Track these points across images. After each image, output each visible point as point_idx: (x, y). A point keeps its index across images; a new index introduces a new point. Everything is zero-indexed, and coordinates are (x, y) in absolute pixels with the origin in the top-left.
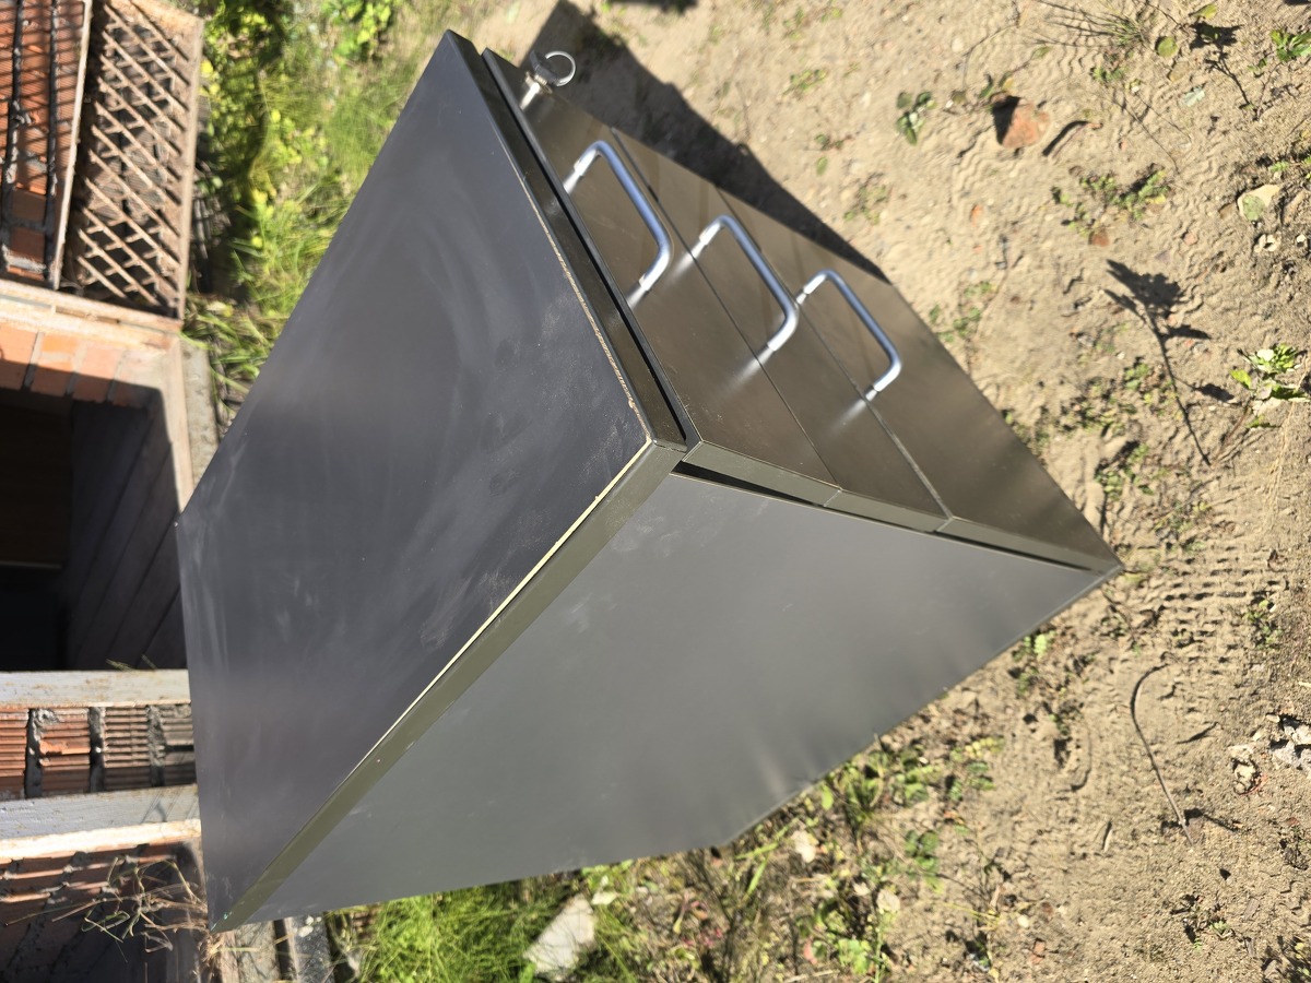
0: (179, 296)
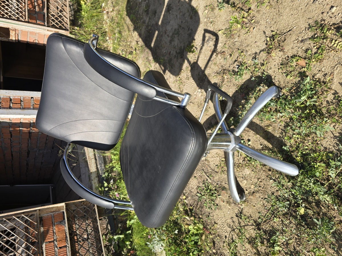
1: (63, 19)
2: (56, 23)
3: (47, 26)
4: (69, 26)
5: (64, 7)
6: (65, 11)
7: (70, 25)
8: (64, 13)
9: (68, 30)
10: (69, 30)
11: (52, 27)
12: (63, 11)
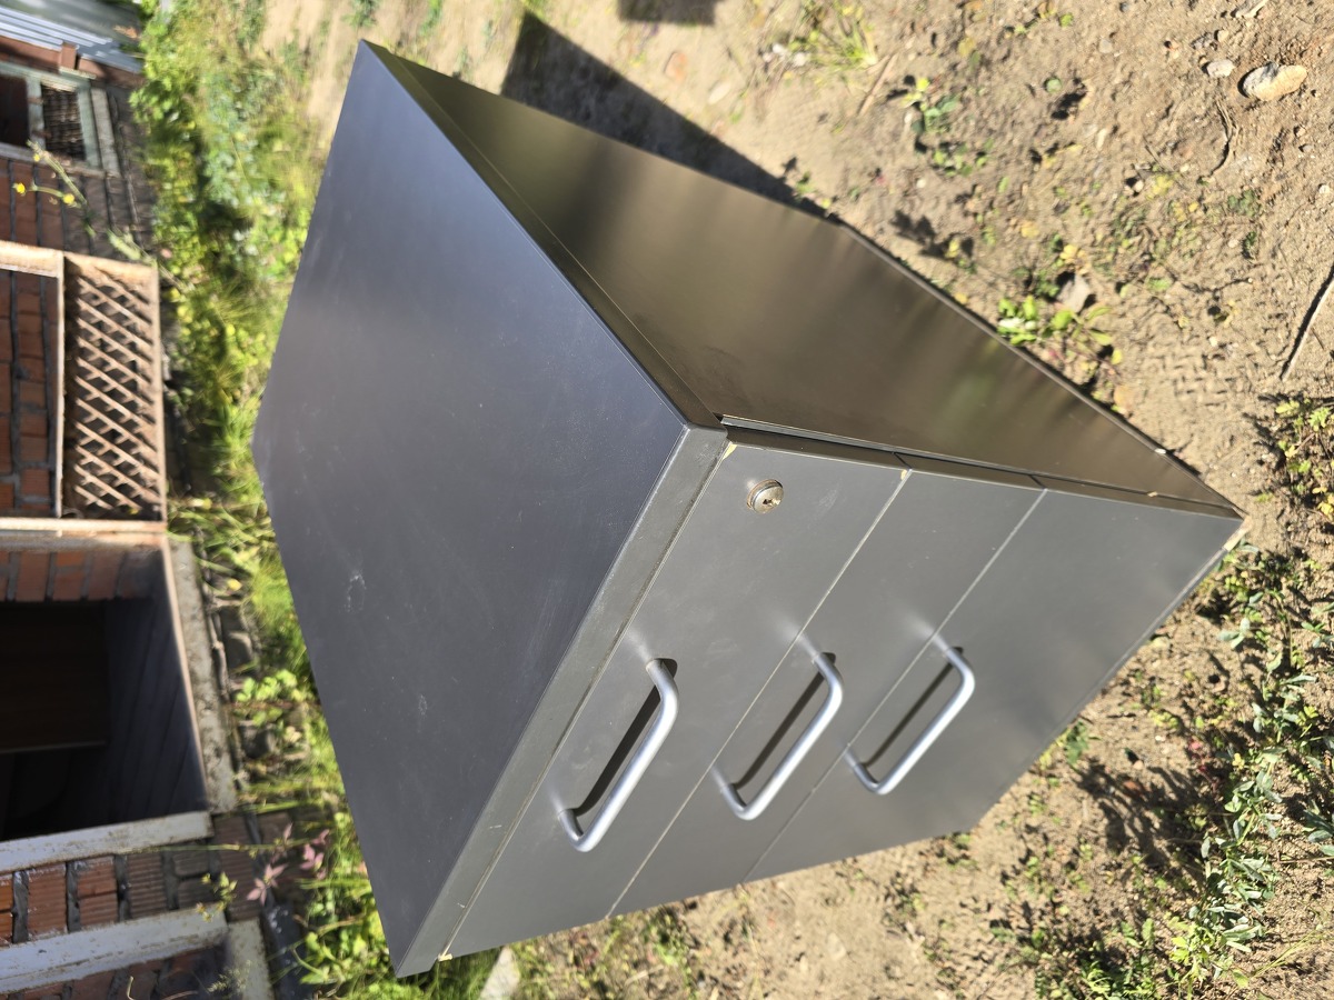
0: (161, 501)
1: (137, 478)
2: (108, 498)
3: (64, 517)
4: (163, 500)
5: (144, 427)
6: (146, 442)
7: (169, 495)
8: (144, 450)
9: (158, 517)
10: (165, 515)
11: (86, 517)
12: (134, 445)
